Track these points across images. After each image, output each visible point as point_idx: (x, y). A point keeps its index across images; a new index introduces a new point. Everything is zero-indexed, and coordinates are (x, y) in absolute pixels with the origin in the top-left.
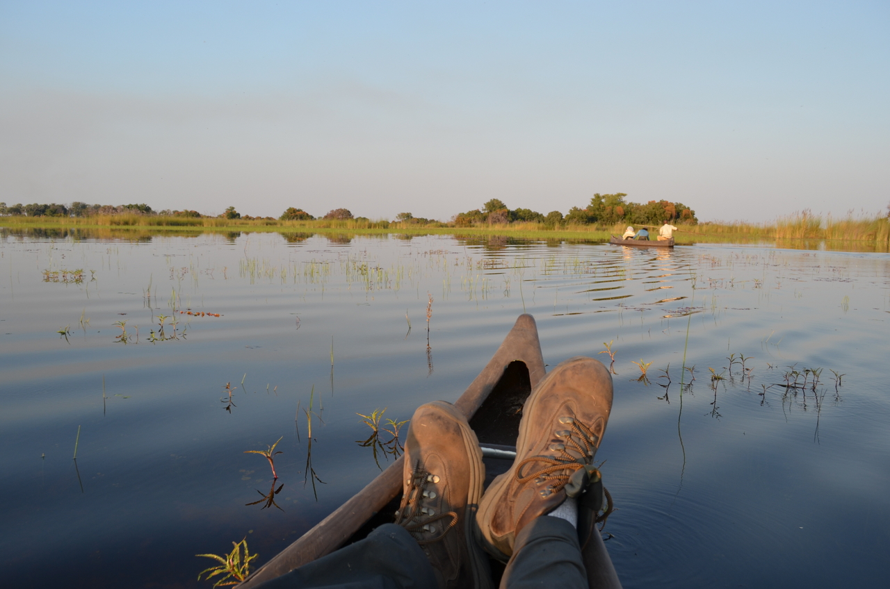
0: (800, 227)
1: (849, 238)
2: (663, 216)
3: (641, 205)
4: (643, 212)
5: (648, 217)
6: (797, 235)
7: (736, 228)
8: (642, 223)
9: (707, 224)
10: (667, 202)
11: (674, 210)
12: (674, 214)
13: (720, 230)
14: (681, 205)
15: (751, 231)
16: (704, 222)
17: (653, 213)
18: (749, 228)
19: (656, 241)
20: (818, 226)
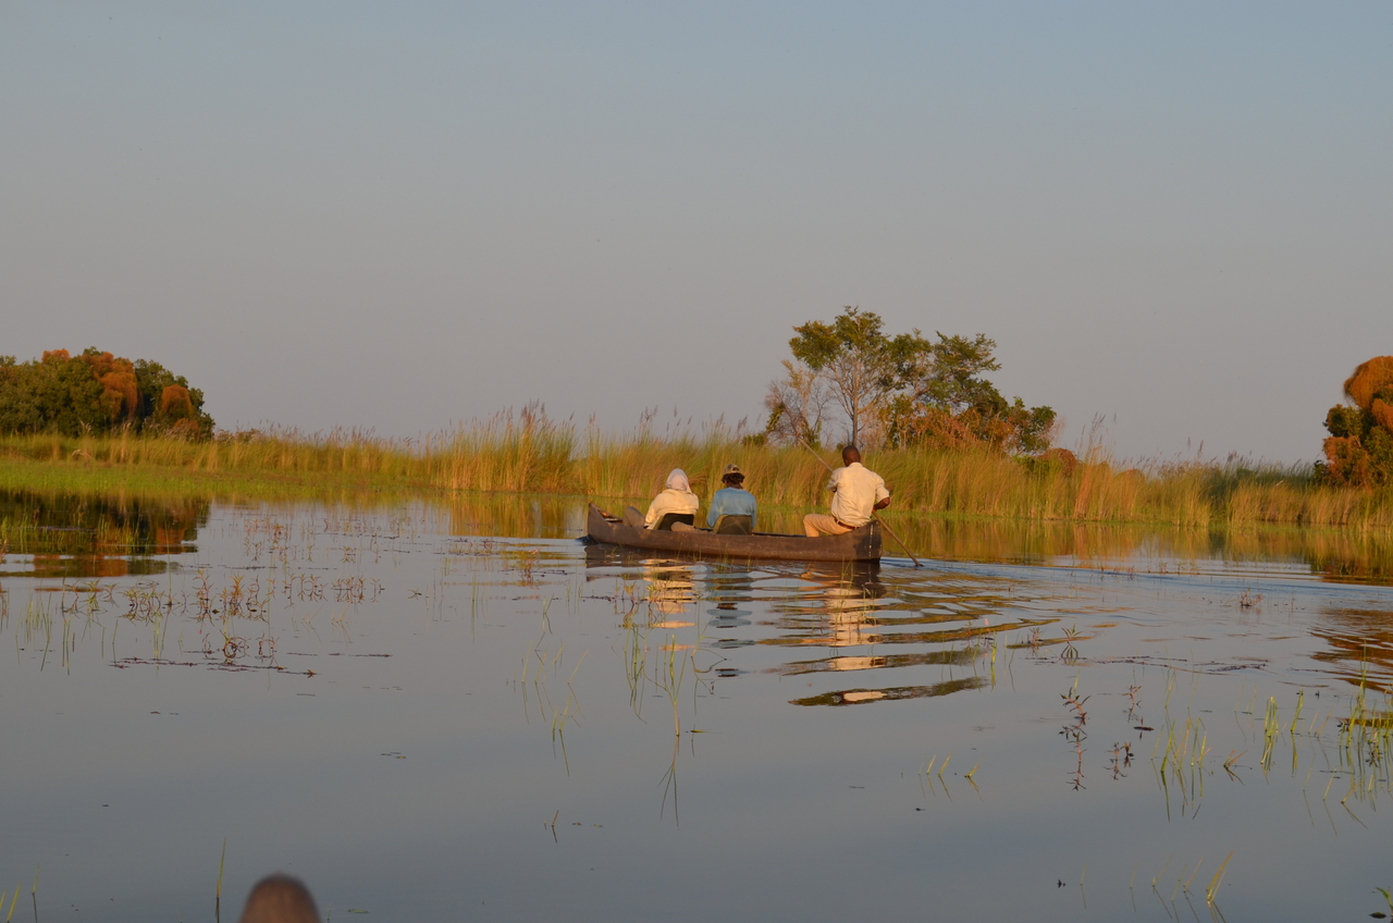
0: (515, 458)
1: (640, 493)
2: (95, 405)
3: (18, 363)
4: (23, 390)
5: (42, 409)
6: (510, 483)
7: (339, 453)
8: (23, 428)
9: (245, 438)
10: (108, 358)
11: (132, 385)
12: (134, 399)
13: (286, 461)
14: (156, 368)
15: (385, 467)
16: (233, 431)
17: (62, 395)
18: (377, 457)
19: (801, 539)
20: (565, 455)
